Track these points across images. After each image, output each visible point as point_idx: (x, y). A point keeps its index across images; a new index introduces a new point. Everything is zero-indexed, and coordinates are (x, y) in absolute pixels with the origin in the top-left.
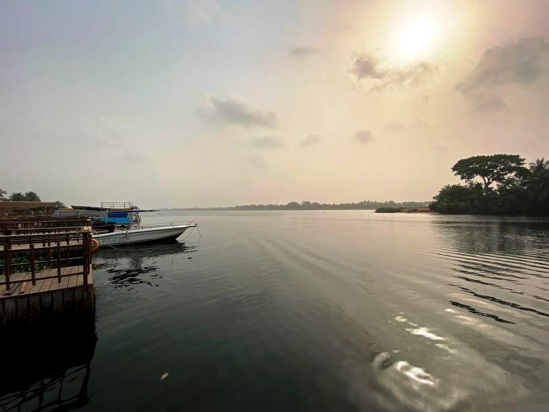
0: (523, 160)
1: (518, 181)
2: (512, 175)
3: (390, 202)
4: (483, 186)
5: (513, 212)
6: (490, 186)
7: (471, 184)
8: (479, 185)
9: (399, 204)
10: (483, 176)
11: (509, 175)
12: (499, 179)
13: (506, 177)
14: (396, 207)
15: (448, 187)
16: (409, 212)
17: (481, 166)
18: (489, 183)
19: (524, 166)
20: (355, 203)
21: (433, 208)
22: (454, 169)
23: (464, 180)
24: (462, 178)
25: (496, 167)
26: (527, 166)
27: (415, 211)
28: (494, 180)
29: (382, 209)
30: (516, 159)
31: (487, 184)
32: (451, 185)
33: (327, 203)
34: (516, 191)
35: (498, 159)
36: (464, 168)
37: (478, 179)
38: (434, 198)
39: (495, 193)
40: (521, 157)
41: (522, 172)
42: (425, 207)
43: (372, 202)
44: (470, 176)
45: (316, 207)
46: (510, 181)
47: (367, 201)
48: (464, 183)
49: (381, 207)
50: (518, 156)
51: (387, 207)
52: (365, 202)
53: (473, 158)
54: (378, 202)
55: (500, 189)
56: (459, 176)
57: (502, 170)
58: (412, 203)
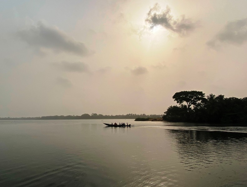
0: (204, 94)
1: (203, 105)
2: (200, 102)
4: (187, 107)
6: (190, 107)
7: (182, 105)
8: (185, 106)
9: (148, 116)
10: (187, 102)
11: (198, 101)
12: (194, 103)
13: (197, 102)
14: (146, 118)
15: (171, 107)
16: (153, 121)
17: (186, 96)
18: (190, 105)
19: (205, 97)
20: (124, 115)
21: (164, 119)
22: (174, 97)
23: (178, 103)
24: (177, 102)
25: (192, 97)
27: (156, 120)
28: (192, 104)
30: (201, 93)
31: (189, 106)
32: (173, 106)
33: (108, 115)
34: (202, 109)
35: (194, 93)
36: (179, 97)
37: (185, 103)
38: (165, 113)
39: (192, 111)
41: (204, 100)
42: (161, 118)
43: (134, 114)
44: (181, 102)
46: (199, 104)
47: (131, 114)
48: (178, 105)
49: (138, 118)
50: (202, 92)
51: (141, 117)
52: (130, 114)
53: (182, 92)
54: (137, 114)
55: (195, 109)
56: (176, 101)
57: (195, 99)
58: (155, 116)
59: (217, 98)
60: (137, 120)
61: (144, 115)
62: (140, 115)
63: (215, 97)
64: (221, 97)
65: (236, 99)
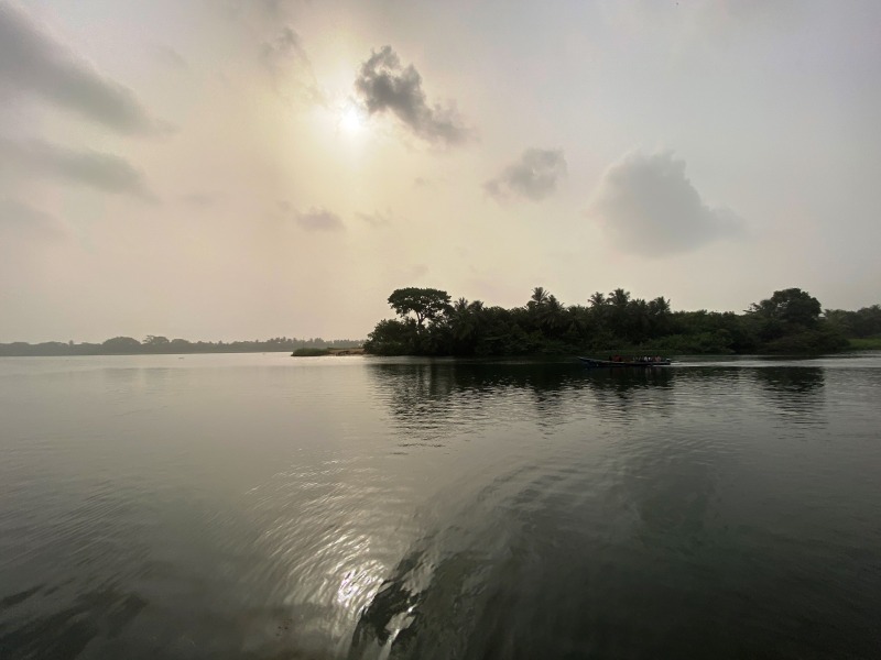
0: (450, 297)
1: (445, 319)
2: (440, 312)
3: (317, 340)
4: (417, 323)
5: (441, 353)
6: (423, 323)
7: (407, 319)
8: (413, 321)
9: (329, 343)
10: (417, 311)
12: (430, 316)
13: (436, 314)
14: (322, 348)
15: (384, 322)
16: (339, 354)
17: (415, 300)
18: (423, 320)
19: (450, 304)
20: (260, 341)
21: (369, 349)
22: (391, 300)
23: (400, 315)
24: (398, 312)
25: (428, 302)
26: (452, 304)
27: (347, 353)
28: (426, 316)
29: (303, 351)
30: (443, 295)
31: (420, 321)
32: (387, 320)
33: (206, 341)
34: (444, 330)
35: (431, 294)
36: (402, 299)
37: (412, 314)
38: (369, 335)
39: (426, 331)
40: (448, 294)
41: (449, 310)
42: (359, 348)
43: (289, 340)
44: (405, 312)
45: (182, 347)
46: (439, 318)
47: (281, 337)
48: (399, 319)
49: (300, 348)
50: (445, 293)
51: (310, 347)
52: (278, 339)
53: (408, 289)
54: (298, 339)
55: (431, 327)
56: (395, 310)
57: (433, 306)
58: (346, 342)
59: (472, 306)
60: (297, 354)
61: (318, 340)
62: (307, 340)
63: (469, 304)
64: (477, 305)
65: (502, 310)
